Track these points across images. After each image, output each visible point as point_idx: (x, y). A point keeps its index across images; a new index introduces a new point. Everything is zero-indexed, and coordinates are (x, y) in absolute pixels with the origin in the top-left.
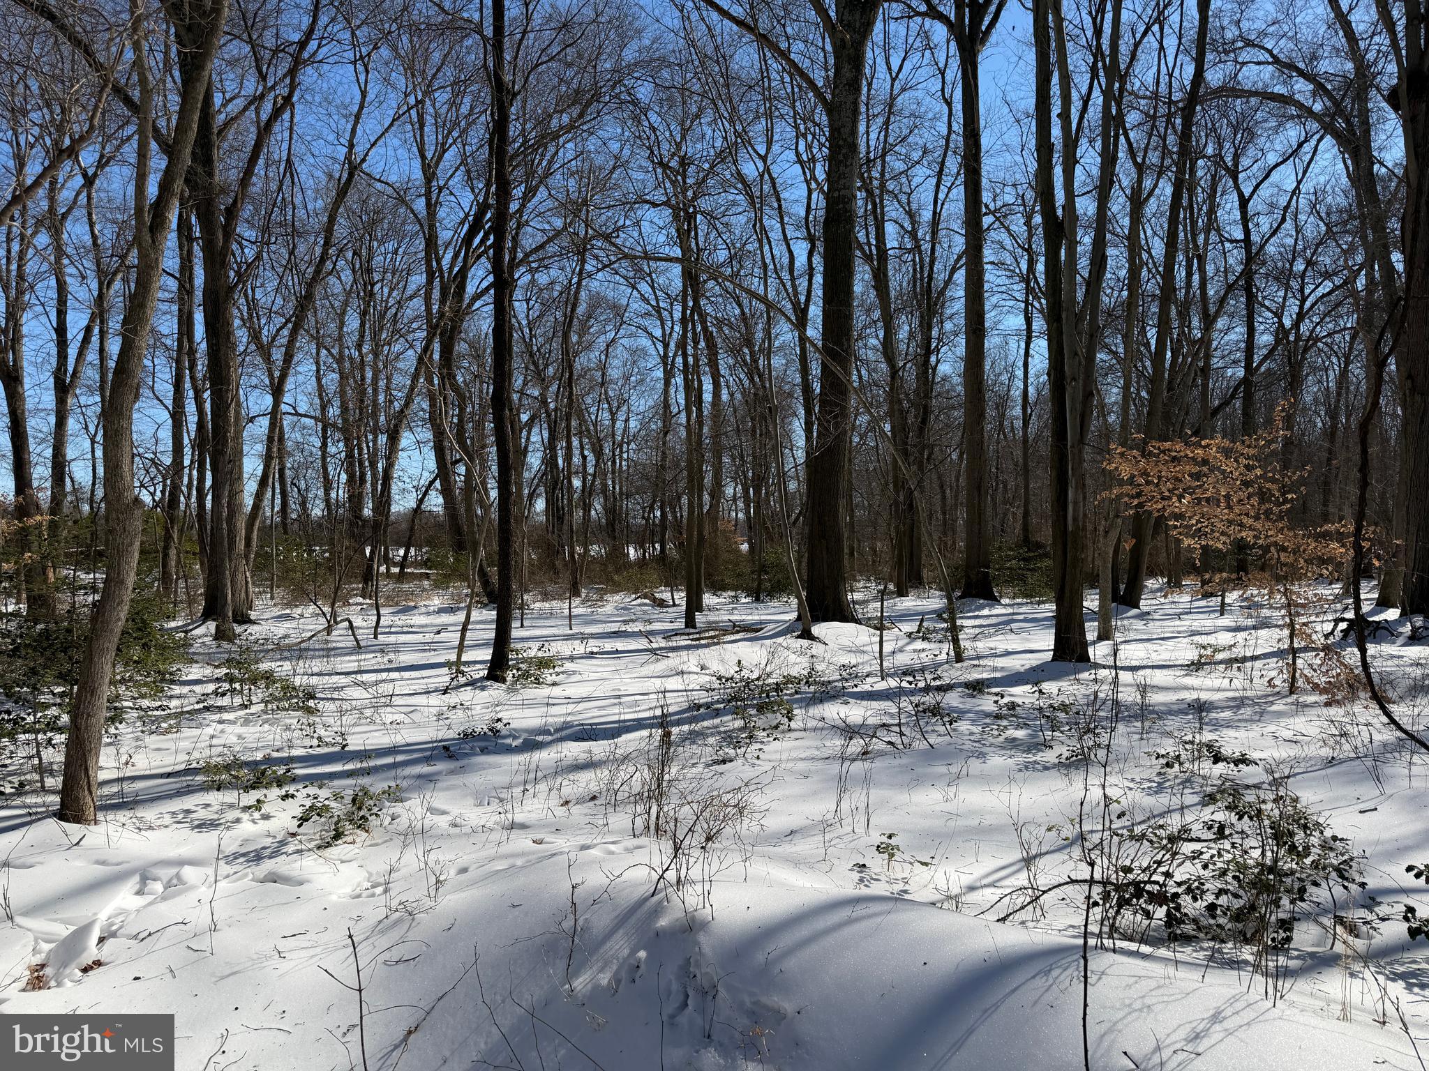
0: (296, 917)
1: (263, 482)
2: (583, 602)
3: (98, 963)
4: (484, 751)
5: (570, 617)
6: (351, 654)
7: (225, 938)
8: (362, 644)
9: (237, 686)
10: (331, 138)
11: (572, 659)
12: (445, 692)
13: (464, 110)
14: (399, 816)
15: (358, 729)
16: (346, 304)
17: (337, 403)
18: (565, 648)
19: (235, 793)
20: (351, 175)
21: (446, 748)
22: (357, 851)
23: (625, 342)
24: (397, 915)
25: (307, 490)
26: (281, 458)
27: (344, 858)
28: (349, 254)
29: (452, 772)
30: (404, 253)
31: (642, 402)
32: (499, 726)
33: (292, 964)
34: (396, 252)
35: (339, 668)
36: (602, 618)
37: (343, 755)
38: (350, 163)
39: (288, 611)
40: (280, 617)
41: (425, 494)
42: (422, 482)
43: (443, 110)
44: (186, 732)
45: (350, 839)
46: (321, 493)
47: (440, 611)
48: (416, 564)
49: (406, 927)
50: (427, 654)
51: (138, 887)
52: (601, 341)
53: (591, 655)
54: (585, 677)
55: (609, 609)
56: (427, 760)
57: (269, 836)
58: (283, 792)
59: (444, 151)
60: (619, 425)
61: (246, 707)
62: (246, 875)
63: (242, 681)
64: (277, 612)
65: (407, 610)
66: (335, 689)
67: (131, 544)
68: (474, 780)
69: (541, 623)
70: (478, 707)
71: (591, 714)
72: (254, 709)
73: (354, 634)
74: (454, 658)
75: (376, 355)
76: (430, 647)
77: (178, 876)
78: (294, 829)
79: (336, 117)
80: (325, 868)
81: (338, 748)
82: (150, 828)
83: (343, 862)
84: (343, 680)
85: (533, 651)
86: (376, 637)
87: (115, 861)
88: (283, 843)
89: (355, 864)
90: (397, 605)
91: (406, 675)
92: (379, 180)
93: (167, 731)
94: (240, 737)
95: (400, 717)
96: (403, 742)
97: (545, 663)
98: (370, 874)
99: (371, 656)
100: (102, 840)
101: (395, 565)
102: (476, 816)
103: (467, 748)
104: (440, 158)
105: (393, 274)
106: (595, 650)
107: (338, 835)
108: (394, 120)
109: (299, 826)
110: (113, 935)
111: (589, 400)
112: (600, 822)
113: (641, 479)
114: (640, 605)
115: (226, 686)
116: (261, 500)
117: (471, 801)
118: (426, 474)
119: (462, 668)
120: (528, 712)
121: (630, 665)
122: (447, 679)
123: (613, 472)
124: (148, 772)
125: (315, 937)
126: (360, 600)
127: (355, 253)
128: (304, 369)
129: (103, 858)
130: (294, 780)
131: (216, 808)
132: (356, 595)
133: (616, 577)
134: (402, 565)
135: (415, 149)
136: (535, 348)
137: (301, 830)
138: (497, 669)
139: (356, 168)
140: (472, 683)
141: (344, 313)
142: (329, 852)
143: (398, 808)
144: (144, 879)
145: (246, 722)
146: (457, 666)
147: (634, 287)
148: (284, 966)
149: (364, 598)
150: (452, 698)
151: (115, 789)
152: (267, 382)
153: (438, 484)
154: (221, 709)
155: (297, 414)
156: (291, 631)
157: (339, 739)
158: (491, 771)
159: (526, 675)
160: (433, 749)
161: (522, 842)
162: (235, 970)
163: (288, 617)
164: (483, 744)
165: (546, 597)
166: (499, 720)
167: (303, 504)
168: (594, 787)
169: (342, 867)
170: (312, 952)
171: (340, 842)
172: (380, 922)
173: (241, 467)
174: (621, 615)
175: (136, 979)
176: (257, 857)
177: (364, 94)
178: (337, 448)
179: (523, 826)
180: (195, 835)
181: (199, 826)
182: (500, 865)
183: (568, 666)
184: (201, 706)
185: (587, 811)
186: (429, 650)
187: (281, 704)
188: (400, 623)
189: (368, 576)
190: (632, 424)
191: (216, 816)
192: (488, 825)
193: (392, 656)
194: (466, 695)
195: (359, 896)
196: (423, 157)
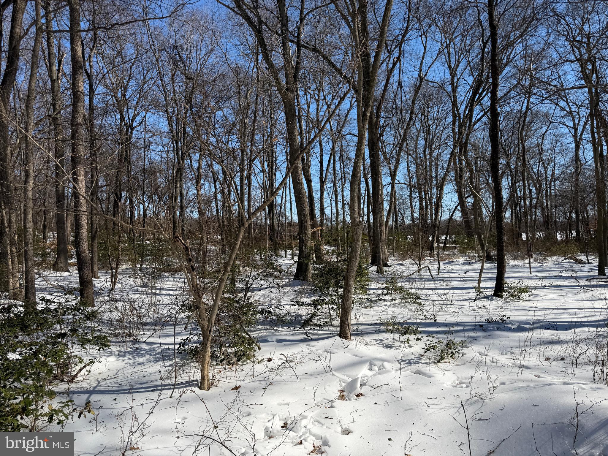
0: (431, 391)
1: (389, 212)
2: (535, 260)
3: (361, 394)
4: (499, 329)
5: (530, 268)
6: (430, 281)
7: (406, 393)
8: (434, 276)
9: (390, 291)
10: (412, 69)
11: (535, 288)
12: (475, 300)
13: (468, 42)
14: (466, 354)
15: (440, 313)
16: (418, 136)
17: (415, 177)
18: (531, 283)
19: (397, 335)
20: (421, 82)
21: (481, 326)
22: (451, 367)
23: (552, 131)
24: (475, 398)
25: (404, 213)
26: (395, 201)
27: (446, 369)
28: (420, 115)
29: (485, 337)
30: (442, 110)
31: (562, 159)
32: (505, 318)
33: (433, 410)
34: (438, 111)
35: (426, 287)
36: (547, 269)
37: (435, 324)
38: (420, 77)
39: (401, 262)
40: (398, 264)
41: (454, 212)
42: (452, 207)
43: (459, 45)
44: (374, 308)
45: (447, 361)
46: (410, 214)
47: (464, 264)
48: (450, 243)
49: (481, 405)
50: (462, 283)
51: (369, 367)
52: (538, 133)
53: (545, 287)
54: (544, 298)
55: (550, 264)
56: (473, 330)
57: (412, 354)
58: (416, 337)
59: (459, 63)
60: (549, 173)
61: (395, 300)
62: (408, 370)
63: (391, 289)
64: (397, 262)
65: (449, 263)
66: (426, 295)
67: (359, 238)
68: (497, 342)
69: (514, 270)
70: (491, 308)
71: (552, 317)
72: (397, 301)
73: (430, 272)
74: (477, 285)
75: (431, 155)
76: (463, 279)
77: (382, 365)
78: (423, 353)
79: (413, 60)
80: (439, 372)
81: (433, 321)
82: (369, 345)
83: (446, 370)
84: (430, 292)
85: (515, 284)
86: (438, 274)
87: (360, 355)
88: (419, 358)
89: (451, 372)
90: (445, 260)
91: (456, 291)
92: (432, 82)
93: (367, 308)
94: (393, 312)
95: (457, 310)
96: (460, 321)
97: (522, 290)
98: (458, 378)
99: (439, 282)
100: (354, 347)
101: (441, 243)
102: (503, 359)
103: (490, 327)
104: (458, 66)
105: (438, 119)
106: (547, 285)
107: (442, 359)
108: (438, 55)
109: (425, 352)
110: (365, 384)
111: (532, 162)
112: (569, 372)
113: (562, 198)
114: (568, 263)
115: (385, 291)
116: (389, 218)
117: (497, 352)
118: (453, 204)
119: (481, 290)
120: (516, 313)
121: (569, 294)
122: (475, 294)
123: (547, 196)
124: (363, 323)
125: (440, 401)
126: (429, 258)
127: (422, 114)
128: (403, 165)
129: (356, 354)
130: (421, 332)
131: (391, 340)
132: (427, 256)
133: (553, 248)
134: (445, 243)
135: (446, 65)
136: (503, 141)
137: (426, 354)
138: (498, 291)
139: (423, 79)
140: (486, 297)
141: (417, 140)
142: (439, 365)
143: (465, 350)
144: (371, 364)
145: (395, 306)
146: (478, 289)
147: (557, 104)
148: (430, 411)
149: (430, 257)
150: (479, 303)
151: (355, 328)
152: (389, 172)
153: (459, 208)
154: (384, 300)
155: (400, 183)
156: (404, 270)
157: (433, 317)
158: (504, 339)
159: (513, 295)
160: (475, 325)
161: (528, 375)
162: (411, 407)
163: (401, 264)
164: (498, 326)
165: (515, 258)
166: (504, 315)
167: (403, 219)
168: (563, 354)
169: (445, 372)
170: (440, 407)
171: (443, 361)
172: (468, 400)
173: (383, 206)
174: (557, 268)
175: (375, 403)
176: (410, 362)
177: (425, 48)
178: (415, 195)
179: (527, 368)
180: (385, 350)
181: (386, 346)
182: (521, 384)
183: (534, 292)
184: (377, 298)
185: (560, 365)
186: (463, 281)
187: (407, 300)
188: (448, 268)
189: (431, 248)
190: (557, 172)
191: (391, 344)
192: (509, 364)
193: (448, 283)
194: (485, 302)
195: (456, 387)
196: (450, 67)
